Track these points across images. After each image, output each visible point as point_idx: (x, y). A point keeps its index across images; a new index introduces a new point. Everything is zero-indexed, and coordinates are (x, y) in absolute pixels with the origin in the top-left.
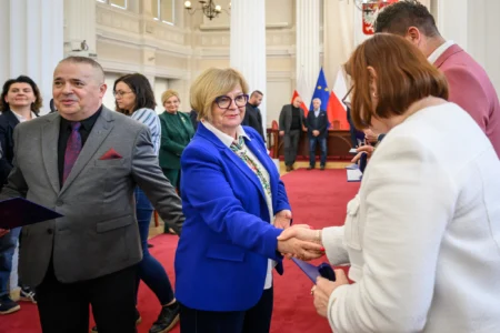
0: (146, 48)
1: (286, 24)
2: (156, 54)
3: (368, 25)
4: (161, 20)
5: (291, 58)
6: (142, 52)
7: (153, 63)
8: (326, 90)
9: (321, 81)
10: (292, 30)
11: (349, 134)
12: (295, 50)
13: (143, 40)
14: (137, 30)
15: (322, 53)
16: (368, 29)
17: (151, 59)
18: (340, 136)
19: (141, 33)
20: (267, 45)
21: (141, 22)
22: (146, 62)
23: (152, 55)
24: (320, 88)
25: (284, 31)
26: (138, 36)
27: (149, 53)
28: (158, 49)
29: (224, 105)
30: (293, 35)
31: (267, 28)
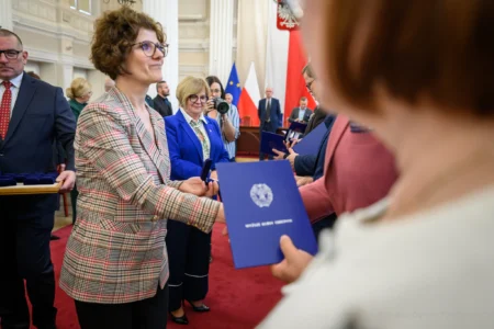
0: (63, 37)
1: (200, 16)
2: (73, 43)
3: (282, 20)
4: (78, 9)
5: (204, 52)
6: (60, 41)
7: (70, 52)
8: (238, 85)
9: (234, 76)
10: (206, 23)
11: (258, 131)
12: (208, 44)
13: (59, 29)
14: (55, 19)
15: (234, 48)
16: (282, 24)
17: (69, 49)
18: (249, 132)
19: (58, 21)
20: (180, 38)
21: (58, 10)
22: (64, 51)
23: (69, 44)
24: (231, 83)
25: (198, 23)
26: (55, 25)
27: (67, 43)
28: (75, 38)
29: (194, 100)
30: (207, 29)
31: (180, 21)
